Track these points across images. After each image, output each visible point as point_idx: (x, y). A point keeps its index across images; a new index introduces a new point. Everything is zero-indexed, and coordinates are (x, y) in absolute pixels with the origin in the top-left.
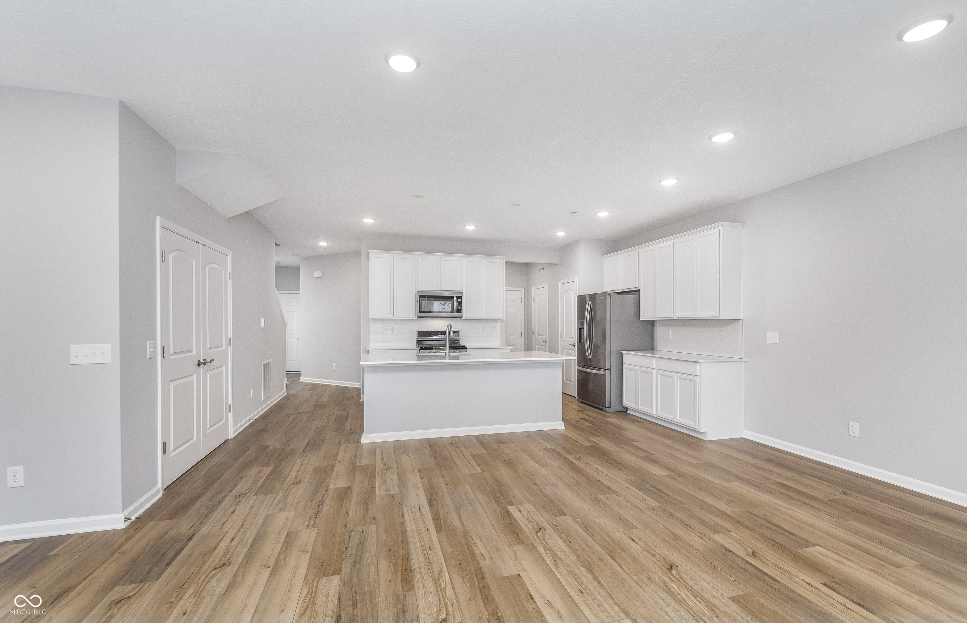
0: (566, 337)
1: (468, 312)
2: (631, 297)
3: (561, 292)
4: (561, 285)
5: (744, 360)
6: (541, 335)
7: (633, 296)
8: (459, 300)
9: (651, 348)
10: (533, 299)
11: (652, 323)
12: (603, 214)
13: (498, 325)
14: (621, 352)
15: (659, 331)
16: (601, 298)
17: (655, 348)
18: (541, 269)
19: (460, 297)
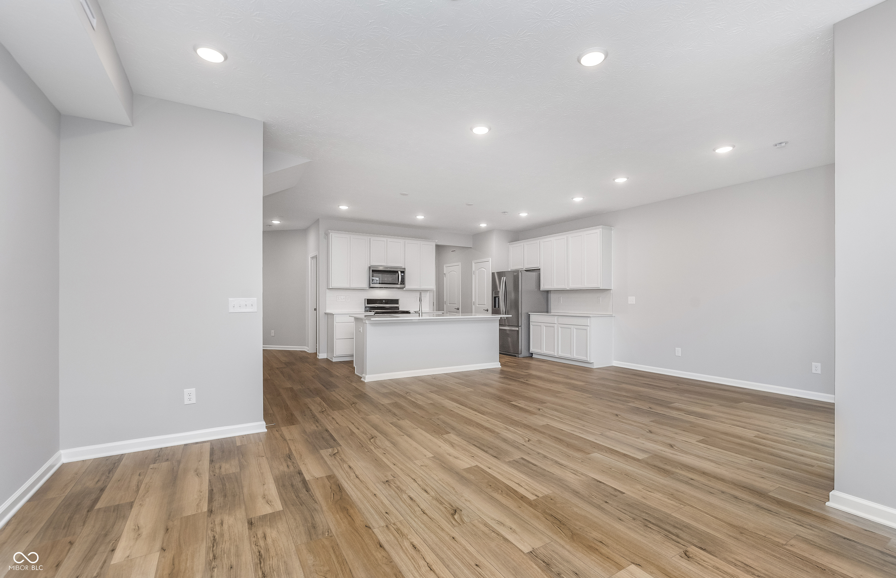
0: (478, 305)
1: (409, 285)
2: (534, 274)
3: (474, 269)
4: (473, 264)
5: (613, 315)
6: (454, 304)
7: (534, 273)
8: (402, 274)
9: (547, 311)
10: (445, 275)
11: (548, 292)
12: (524, 215)
13: (428, 294)
14: (529, 313)
15: (553, 297)
16: (515, 274)
17: (549, 311)
18: (452, 251)
19: (403, 272)
